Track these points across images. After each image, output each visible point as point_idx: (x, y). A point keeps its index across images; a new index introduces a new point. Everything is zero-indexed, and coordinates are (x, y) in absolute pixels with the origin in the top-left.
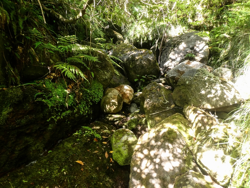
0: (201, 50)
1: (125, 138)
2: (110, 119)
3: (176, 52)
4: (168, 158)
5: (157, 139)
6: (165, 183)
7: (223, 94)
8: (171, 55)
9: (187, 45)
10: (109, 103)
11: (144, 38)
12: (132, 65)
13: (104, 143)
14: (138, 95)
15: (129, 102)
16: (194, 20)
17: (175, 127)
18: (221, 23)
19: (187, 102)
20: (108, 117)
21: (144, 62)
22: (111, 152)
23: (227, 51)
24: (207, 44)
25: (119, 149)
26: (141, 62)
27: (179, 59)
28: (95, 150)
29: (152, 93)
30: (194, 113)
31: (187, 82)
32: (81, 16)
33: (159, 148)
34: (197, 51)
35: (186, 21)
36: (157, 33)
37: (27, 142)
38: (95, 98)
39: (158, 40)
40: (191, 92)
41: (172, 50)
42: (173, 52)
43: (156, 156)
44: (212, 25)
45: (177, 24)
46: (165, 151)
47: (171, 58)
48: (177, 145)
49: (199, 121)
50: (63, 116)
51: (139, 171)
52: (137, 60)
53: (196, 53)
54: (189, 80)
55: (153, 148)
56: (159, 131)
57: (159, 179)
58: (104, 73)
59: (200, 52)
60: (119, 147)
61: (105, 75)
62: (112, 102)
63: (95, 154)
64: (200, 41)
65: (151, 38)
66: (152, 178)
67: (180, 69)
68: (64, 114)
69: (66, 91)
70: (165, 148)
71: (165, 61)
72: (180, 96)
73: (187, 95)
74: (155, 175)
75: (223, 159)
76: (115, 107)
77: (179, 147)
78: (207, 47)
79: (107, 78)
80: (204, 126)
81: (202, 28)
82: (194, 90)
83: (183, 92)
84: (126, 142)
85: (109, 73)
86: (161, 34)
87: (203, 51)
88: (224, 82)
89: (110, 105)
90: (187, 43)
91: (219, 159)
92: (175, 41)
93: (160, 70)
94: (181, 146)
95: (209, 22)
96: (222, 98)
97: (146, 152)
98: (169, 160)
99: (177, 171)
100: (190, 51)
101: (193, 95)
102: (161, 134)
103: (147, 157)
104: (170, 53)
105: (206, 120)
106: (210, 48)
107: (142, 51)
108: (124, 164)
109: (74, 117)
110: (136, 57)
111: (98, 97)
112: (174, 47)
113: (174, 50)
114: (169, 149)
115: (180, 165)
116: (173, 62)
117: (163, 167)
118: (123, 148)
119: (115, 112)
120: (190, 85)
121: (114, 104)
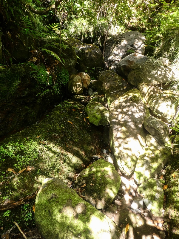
0: (139, 47)
1: (96, 107)
2: (77, 97)
3: (119, 48)
4: (136, 111)
5: (126, 102)
6: (137, 124)
7: (165, 74)
8: (115, 51)
9: (128, 43)
10: (76, 85)
11: (85, 35)
12: (82, 58)
13: (80, 112)
14: (93, 82)
15: (87, 87)
16: (129, 22)
17: (137, 95)
18: (152, 26)
19: (139, 81)
20: (75, 97)
21: (93, 56)
22: (88, 117)
23: (159, 49)
24: (144, 43)
25: (94, 114)
26: (90, 56)
27: (121, 54)
28: (76, 116)
29: (108, 78)
30: (147, 86)
31: (140, 67)
32: (54, 8)
33: (129, 106)
34: (135, 48)
35: (123, 22)
36: (99, 31)
37: (27, 110)
38: (63, 81)
39: (100, 37)
40: (143, 74)
41: (115, 46)
42: (116, 48)
43: (128, 111)
44: (144, 27)
45: (115, 24)
46: (134, 108)
47: (114, 53)
48: (140, 104)
49: (151, 91)
50: (44, 94)
51: (117, 121)
52: (87, 53)
53: (135, 49)
54: (141, 65)
55: (124, 107)
56: (127, 97)
57: (133, 122)
58: (70, 60)
59: (138, 49)
60: (94, 113)
61: (71, 62)
62: (78, 84)
63: (77, 118)
64: (138, 40)
65: (92, 36)
66: (129, 122)
67: (129, 59)
68: (45, 92)
69: (47, 72)
70: (133, 106)
71: (109, 56)
72: (134, 77)
73: (140, 76)
74: (130, 120)
75: (171, 106)
76: (80, 89)
77: (142, 106)
78: (143, 45)
79: (71, 65)
80: (155, 93)
81: (137, 30)
82: (146, 72)
83: (137, 74)
84: (98, 110)
85: (74, 61)
86: (103, 32)
87: (140, 48)
88: (165, 66)
89: (76, 87)
90: (128, 40)
91: (169, 107)
92: (118, 38)
93: (105, 64)
94: (143, 105)
95: (142, 25)
96: (165, 76)
97: (119, 110)
98: (137, 112)
99: (142, 118)
100: (131, 48)
101: (145, 76)
102: (129, 98)
103: (122, 113)
104: (113, 49)
105: (156, 90)
106: (146, 46)
107: (90, 46)
108: (99, 124)
109: (51, 95)
110: (86, 51)
111: (65, 81)
112: (117, 43)
113: (117, 47)
114: (136, 106)
115: (143, 115)
116: (116, 57)
117: (134, 115)
118: (97, 113)
119: (80, 94)
120: (143, 69)
121: (79, 86)
